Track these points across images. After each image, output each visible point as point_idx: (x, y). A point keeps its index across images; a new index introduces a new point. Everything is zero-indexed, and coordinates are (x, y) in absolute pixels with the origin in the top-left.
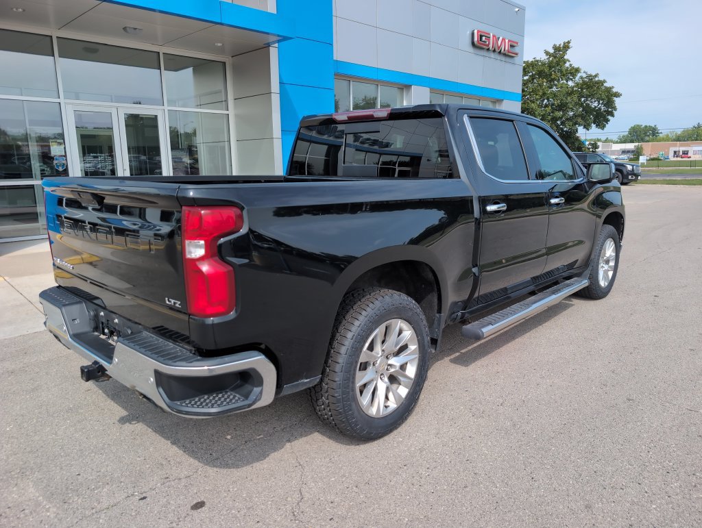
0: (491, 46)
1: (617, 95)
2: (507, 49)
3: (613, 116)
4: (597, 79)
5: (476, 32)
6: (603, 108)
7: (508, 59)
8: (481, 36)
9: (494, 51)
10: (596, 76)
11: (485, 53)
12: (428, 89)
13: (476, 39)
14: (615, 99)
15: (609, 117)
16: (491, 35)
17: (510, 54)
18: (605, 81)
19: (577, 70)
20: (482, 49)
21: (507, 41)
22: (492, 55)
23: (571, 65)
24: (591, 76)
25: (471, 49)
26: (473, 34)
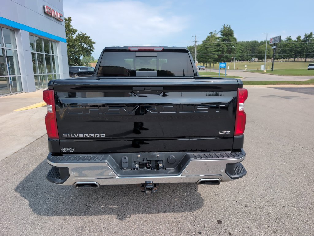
0: (52, 14)
1: (94, 43)
2: (58, 17)
3: (93, 51)
4: (86, 36)
5: (45, 6)
6: (89, 48)
7: (59, 22)
8: (48, 9)
9: (53, 17)
10: (85, 34)
11: (49, 17)
12: (28, 33)
13: (46, 10)
14: (93, 44)
15: (91, 52)
16: (52, 9)
17: (60, 20)
18: (89, 37)
19: (76, 31)
20: (48, 15)
21: (58, 13)
22: (53, 19)
23: (72, 28)
24: (83, 34)
25: (44, 14)
26: (44, 7)
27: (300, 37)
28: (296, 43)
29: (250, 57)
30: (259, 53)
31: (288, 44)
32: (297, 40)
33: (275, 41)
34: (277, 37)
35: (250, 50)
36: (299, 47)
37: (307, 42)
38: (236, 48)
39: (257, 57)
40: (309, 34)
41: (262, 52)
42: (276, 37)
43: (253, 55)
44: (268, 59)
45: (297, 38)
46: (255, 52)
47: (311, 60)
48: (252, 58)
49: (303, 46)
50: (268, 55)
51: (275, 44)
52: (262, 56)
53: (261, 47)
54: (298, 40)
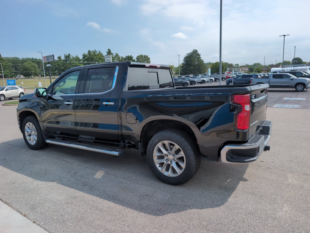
27: (61, 57)
28: (58, 62)
29: (13, 74)
30: (24, 70)
31: (52, 63)
32: (58, 60)
33: (48, 59)
34: (51, 56)
35: (13, 67)
36: (62, 66)
37: (67, 62)
38: (3, 63)
39: (22, 74)
40: (68, 55)
41: (28, 69)
42: (49, 56)
43: (17, 72)
44: (35, 77)
45: (58, 58)
46: (18, 69)
47: (74, 78)
48: (17, 75)
49: (64, 65)
50: (35, 72)
51: (49, 62)
52: (28, 73)
53: (25, 64)
54: (60, 60)
